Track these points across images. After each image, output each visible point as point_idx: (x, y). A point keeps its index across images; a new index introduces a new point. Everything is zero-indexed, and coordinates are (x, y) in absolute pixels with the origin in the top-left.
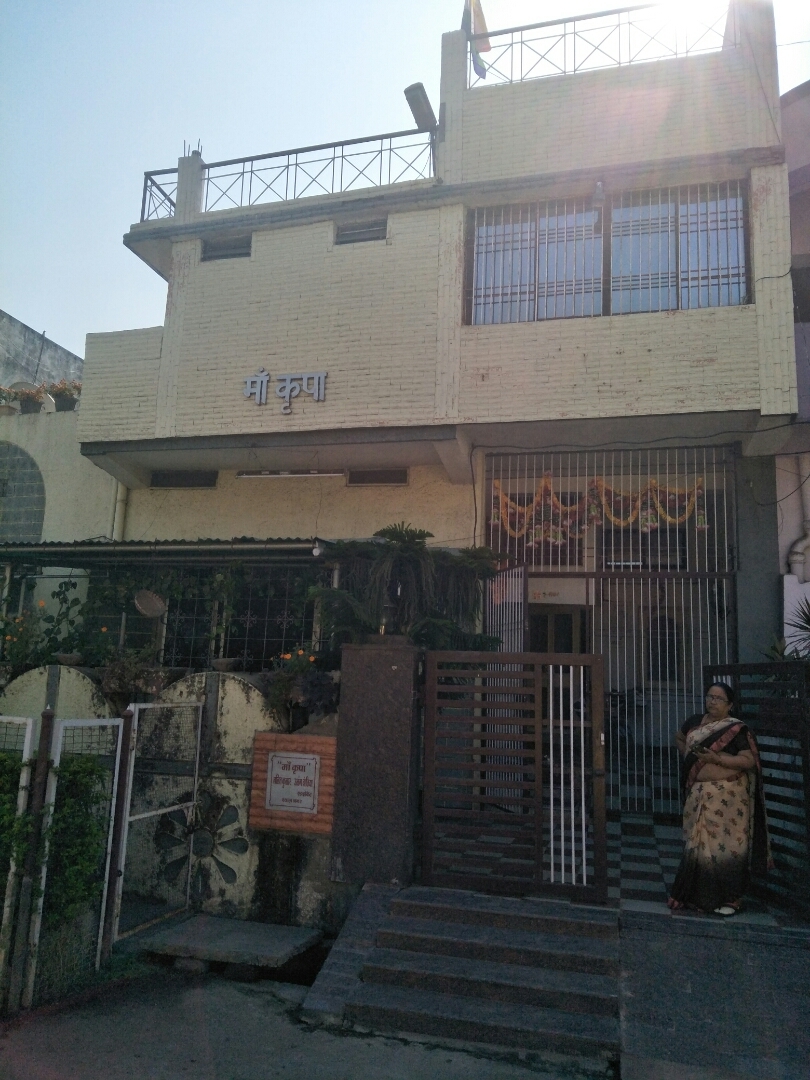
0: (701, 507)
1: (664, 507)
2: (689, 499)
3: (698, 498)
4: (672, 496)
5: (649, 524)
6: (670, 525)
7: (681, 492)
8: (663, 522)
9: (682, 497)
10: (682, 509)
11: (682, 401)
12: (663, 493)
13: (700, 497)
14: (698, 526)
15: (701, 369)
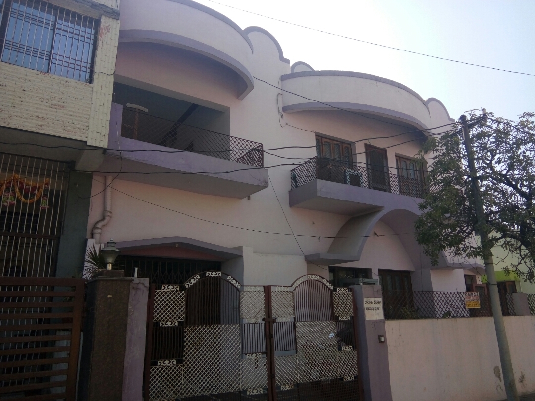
0: (45, 195)
1: (21, 192)
2: (38, 189)
3: (44, 189)
4: (27, 187)
5: (9, 201)
6: (23, 203)
7: (34, 184)
8: (19, 201)
9: (34, 188)
10: (33, 195)
11: (40, 126)
12: (22, 183)
13: (46, 189)
14: (42, 206)
15: (56, 110)
